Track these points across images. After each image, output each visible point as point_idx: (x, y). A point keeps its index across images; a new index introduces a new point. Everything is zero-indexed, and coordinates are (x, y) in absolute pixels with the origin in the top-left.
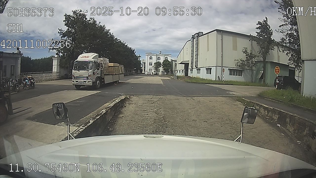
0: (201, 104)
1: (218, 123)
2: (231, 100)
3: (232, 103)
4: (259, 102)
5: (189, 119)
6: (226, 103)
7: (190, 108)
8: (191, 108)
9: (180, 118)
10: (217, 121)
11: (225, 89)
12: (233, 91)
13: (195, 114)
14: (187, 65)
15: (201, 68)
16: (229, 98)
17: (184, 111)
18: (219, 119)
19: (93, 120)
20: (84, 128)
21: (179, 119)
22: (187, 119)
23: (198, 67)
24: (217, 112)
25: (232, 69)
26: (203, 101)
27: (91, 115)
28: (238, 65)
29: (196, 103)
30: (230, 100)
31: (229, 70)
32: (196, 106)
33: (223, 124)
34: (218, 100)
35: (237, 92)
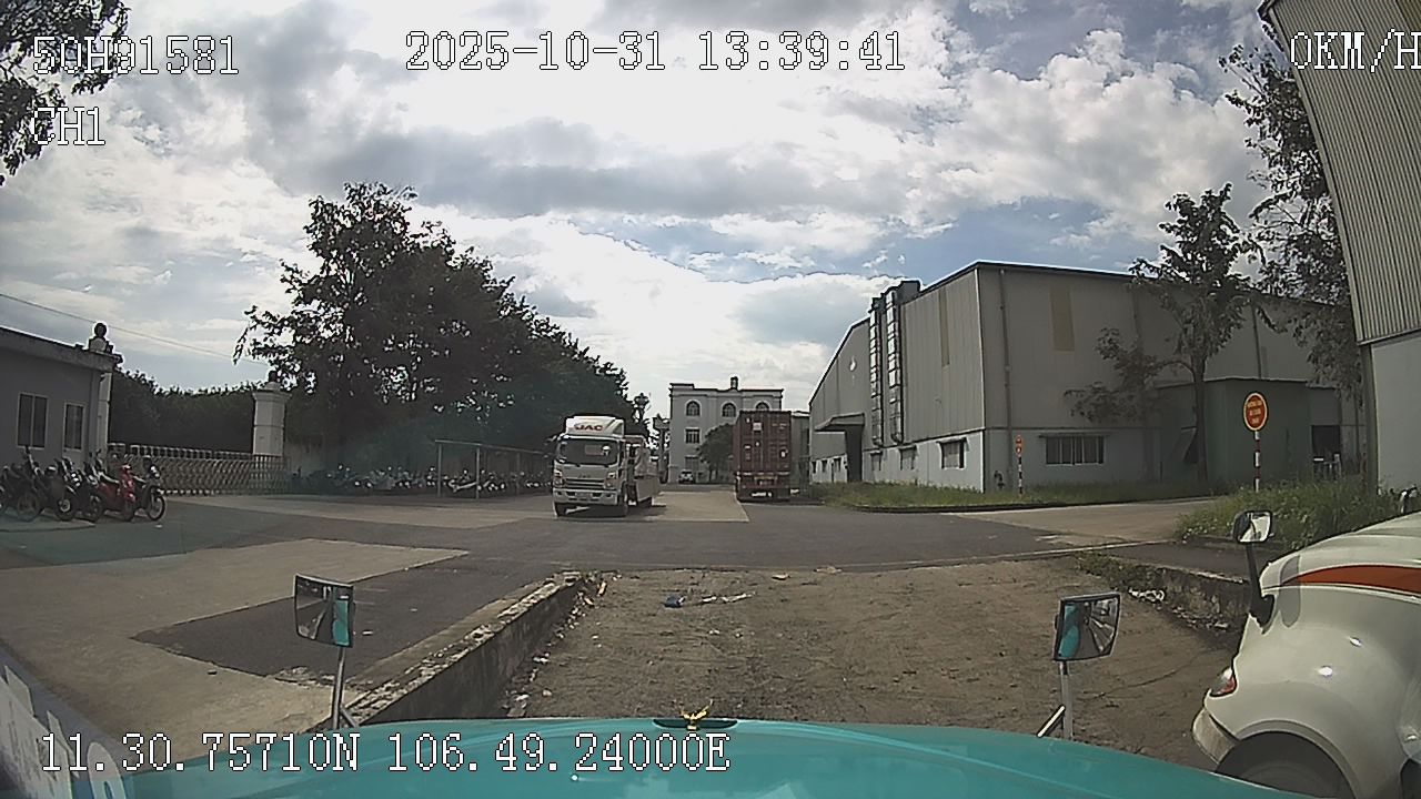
0: (919, 599)
1: (996, 674)
2: (1059, 571)
3: (1062, 580)
4: (1182, 565)
5: (864, 667)
6: (1033, 585)
7: (875, 619)
8: (874, 616)
9: (826, 664)
10: (992, 665)
11: (1027, 528)
12: (1063, 531)
13: (892, 642)
14: (854, 436)
15: (918, 445)
16: (1044, 561)
17: (845, 633)
18: (1001, 655)
19: (437, 666)
20: (395, 696)
21: (823, 666)
22: (857, 664)
23: (905, 441)
24: (992, 626)
25: (1055, 438)
26: (926, 584)
27: (427, 646)
28: (1082, 414)
29: (898, 593)
30: (1049, 569)
31: (1044, 440)
32: (897, 608)
33: (1018, 675)
34: (994, 577)
35: (1081, 535)
